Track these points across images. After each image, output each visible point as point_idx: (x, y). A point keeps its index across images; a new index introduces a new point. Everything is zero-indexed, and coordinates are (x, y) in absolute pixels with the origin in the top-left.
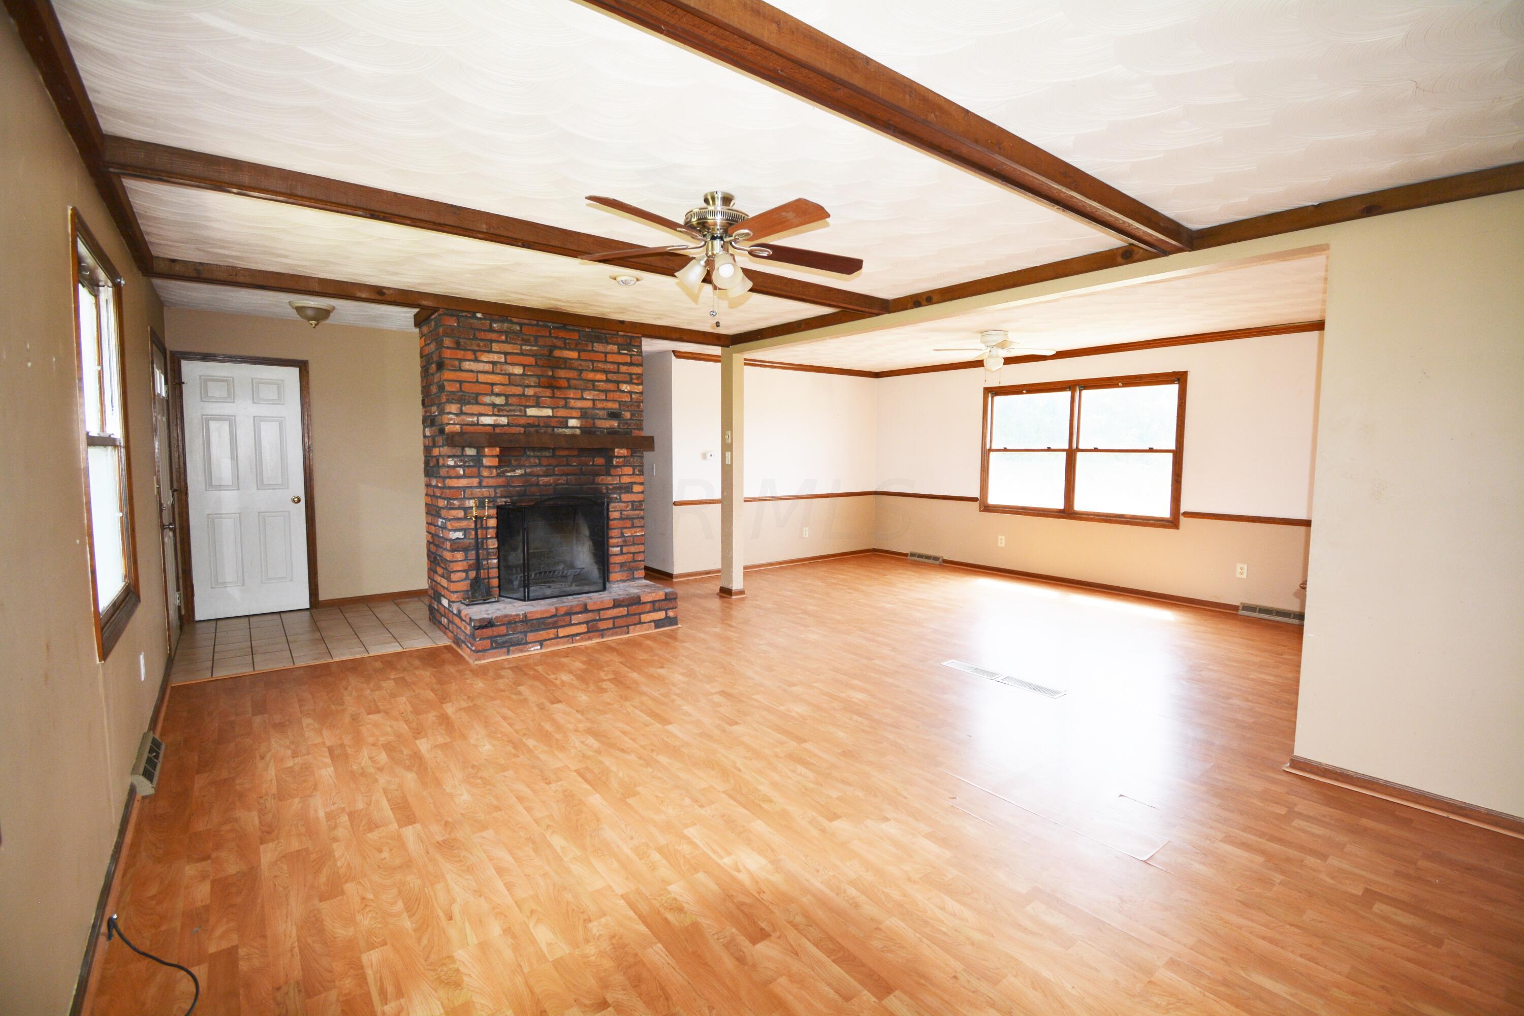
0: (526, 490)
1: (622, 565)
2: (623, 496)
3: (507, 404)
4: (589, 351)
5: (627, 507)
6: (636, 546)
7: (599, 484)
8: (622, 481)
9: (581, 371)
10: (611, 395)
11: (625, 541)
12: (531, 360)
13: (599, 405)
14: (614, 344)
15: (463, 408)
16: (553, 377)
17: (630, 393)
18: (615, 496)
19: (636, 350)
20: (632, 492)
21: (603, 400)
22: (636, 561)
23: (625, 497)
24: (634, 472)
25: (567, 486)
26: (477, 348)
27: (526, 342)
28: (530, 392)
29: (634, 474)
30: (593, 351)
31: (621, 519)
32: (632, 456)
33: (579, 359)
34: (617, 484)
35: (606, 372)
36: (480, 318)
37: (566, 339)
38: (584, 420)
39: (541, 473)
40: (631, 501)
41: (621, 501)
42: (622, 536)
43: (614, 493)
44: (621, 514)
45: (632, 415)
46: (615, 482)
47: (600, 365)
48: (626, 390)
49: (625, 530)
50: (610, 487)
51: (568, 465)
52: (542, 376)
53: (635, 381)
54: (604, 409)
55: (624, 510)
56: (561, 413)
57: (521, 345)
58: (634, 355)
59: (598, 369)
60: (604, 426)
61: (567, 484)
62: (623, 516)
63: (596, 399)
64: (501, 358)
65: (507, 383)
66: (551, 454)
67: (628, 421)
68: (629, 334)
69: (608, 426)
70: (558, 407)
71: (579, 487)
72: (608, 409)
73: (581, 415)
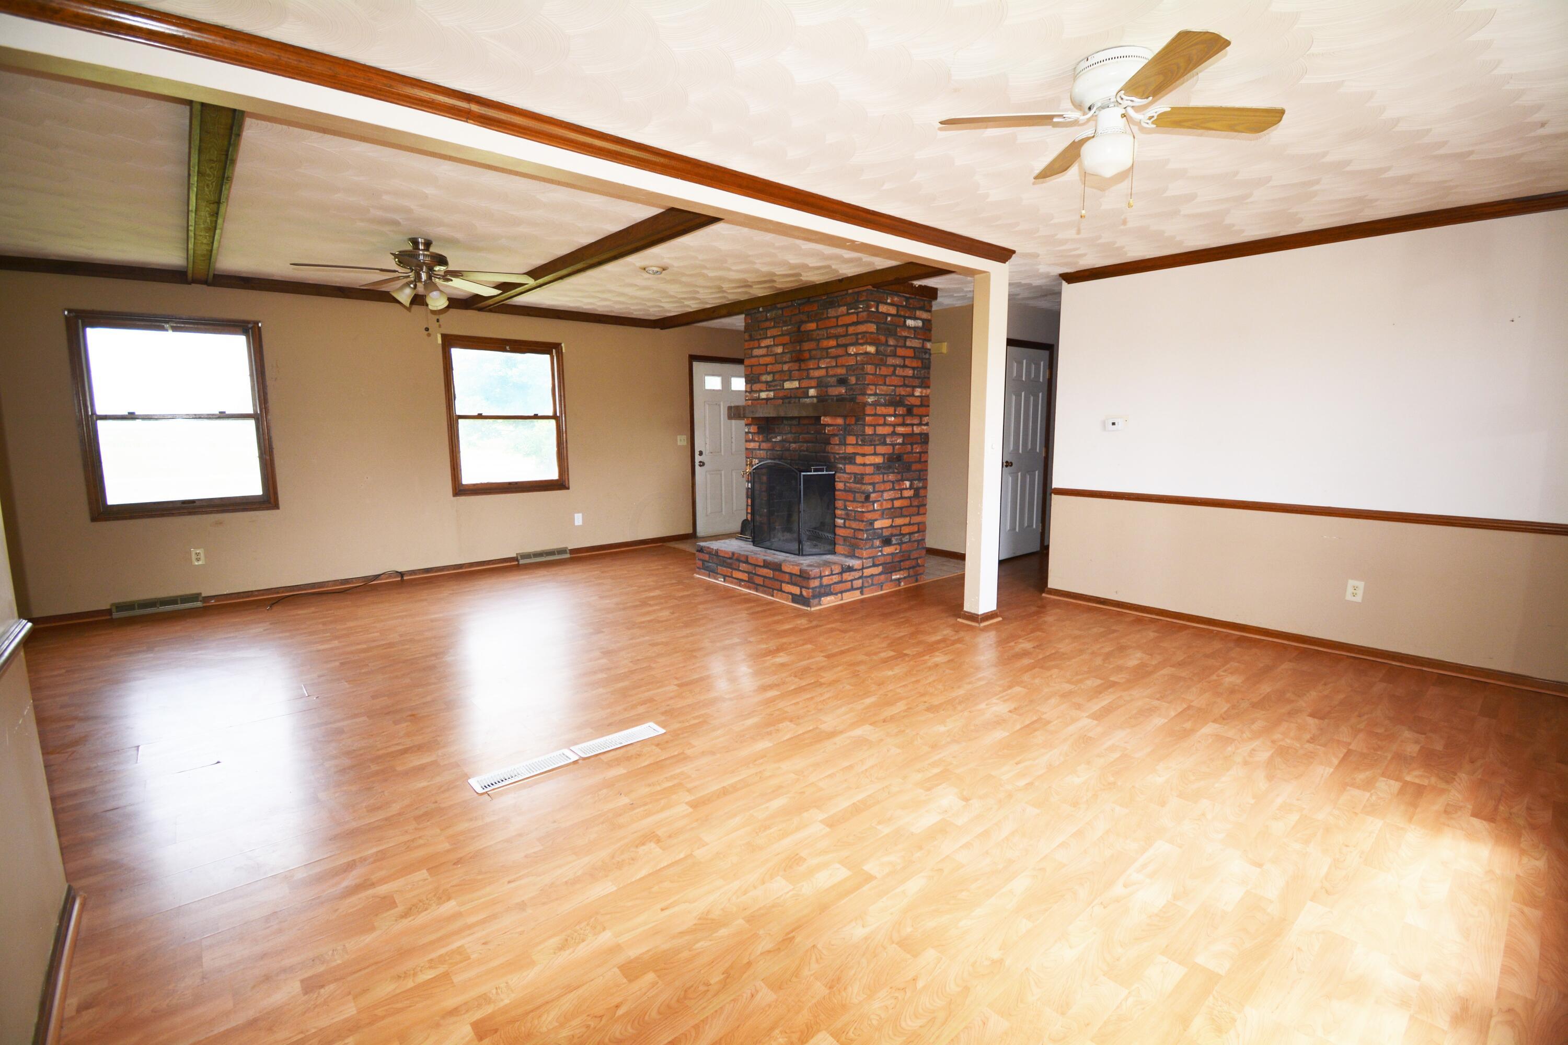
0: (782, 454)
1: (845, 539)
2: (847, 466)
3: (774, 380)
4: (825, 318)
5: (850, 479)
6: (857, 523)
7: (828, 453)
8: (847, 451)
9: (818, 340)
10: (841, 361)
11: (847, 514)
12: (786, 339)
13: (831, 373)
14: (844, 306)
15: (753, 387)
16: (800, 351)
17: (856, 355)
18: (841, 466)
19: (861, 306)
20: (855, 464)
21: (834, 367)
22: (857, 539)
23: (849, 468)
24: (857, 441)
25: (806, 453)
26: (759, 337)
27: (785, 323)
28: (786, 367)
29: (857, 444)
30: (828, 318)
31: (845, 490)
32: (856, 424)
33: (818, 328)
34: (843, 453)
35: (836, 337)
36: (762, 312)
37: (809, 312)
38: (820, 389)
39: (791, 440)
40: (853, 473)
41: (845, 472)
42: (845, 508)
43: (840, 463)
44: (845, 485)
45: (857, 379)
46: (841, 452)
47: (833, 331)
48: (852, 353)
49: (848, 503)
50: (837, 456)
51: (808, 433)
52: (794, 351)
53: (861, 341)
54: (834, 376)
55: (848, 482)
56: (805, 383)
57: (782, 327)
58: (861, 312)
59: (831, 335)
60: (834, 394)
61: (807, 451)
62: (847, 488)
63: (829, 367)
64: (771, 342)
65: (774, 362)
66: (797, 423)
67: (854, 387)
68: (856, 290)
69: (837, 393)
70: (804, 379)
71: (814, 454)
72: (838, 375)
73: (818, 384)
